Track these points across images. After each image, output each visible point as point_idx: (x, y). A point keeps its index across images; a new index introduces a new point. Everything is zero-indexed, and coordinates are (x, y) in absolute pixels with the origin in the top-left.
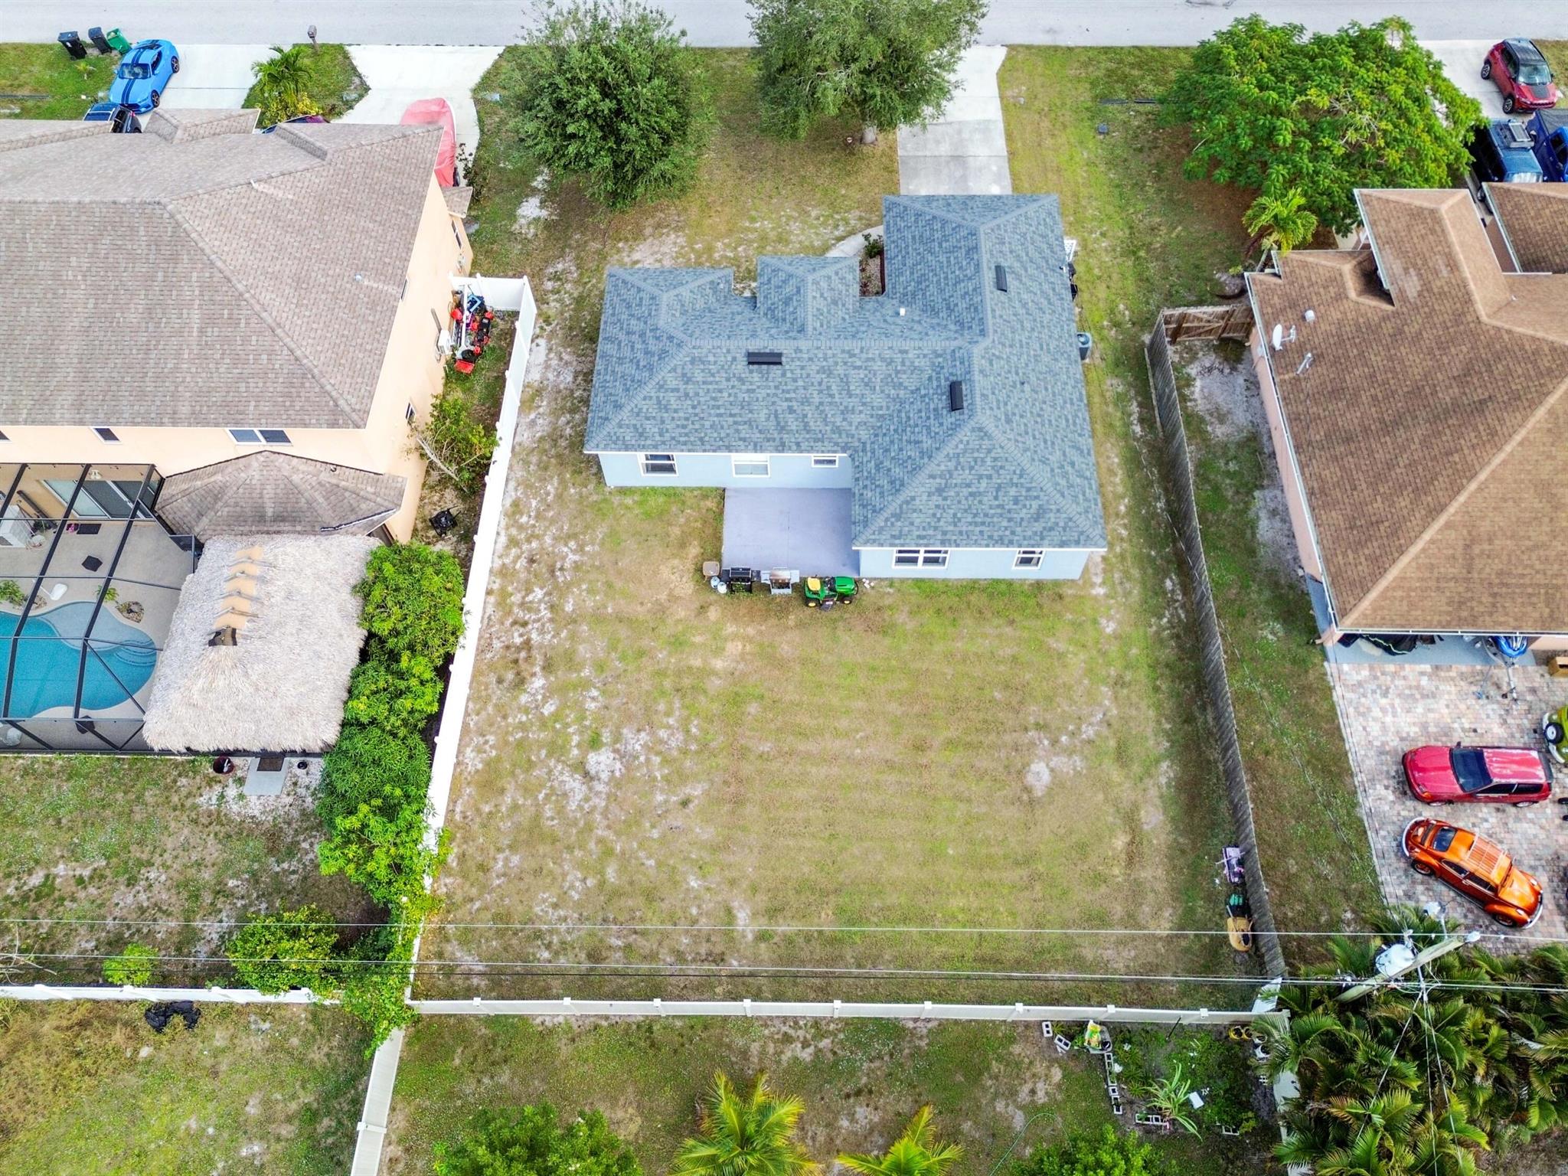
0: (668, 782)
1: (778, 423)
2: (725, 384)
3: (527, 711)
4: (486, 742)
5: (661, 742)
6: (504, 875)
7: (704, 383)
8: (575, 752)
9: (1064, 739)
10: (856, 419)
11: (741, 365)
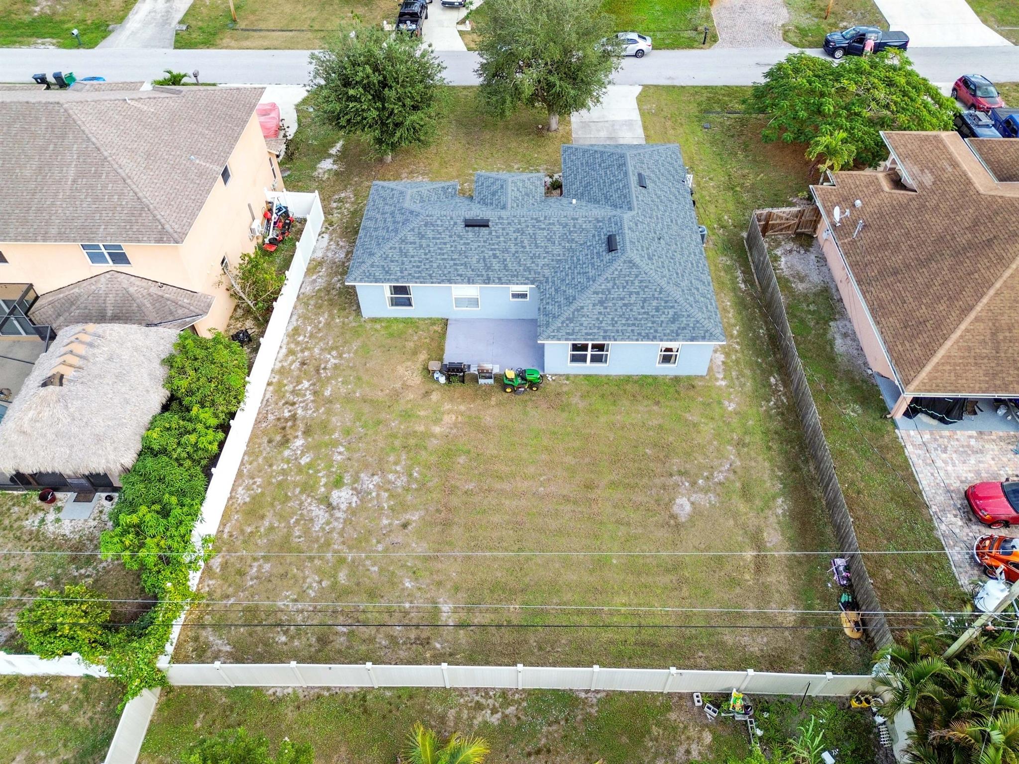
0: (393, 510)
1: (486, 265)
2: (448, 239)
3: (288, 462)
4: (255, 483)
5: (390, 482)
6: (257, 578)
7: (433, 238)
8: (323, 489)
9: (700, 481)
10: (541, 262)
11: (461, 227)
